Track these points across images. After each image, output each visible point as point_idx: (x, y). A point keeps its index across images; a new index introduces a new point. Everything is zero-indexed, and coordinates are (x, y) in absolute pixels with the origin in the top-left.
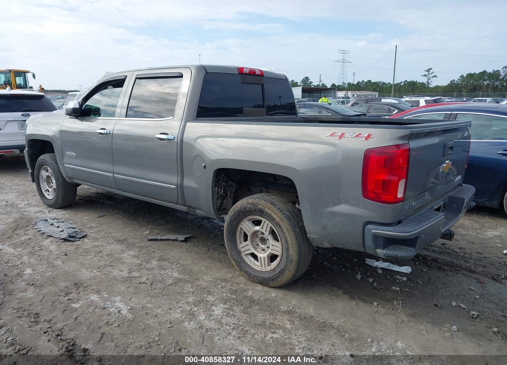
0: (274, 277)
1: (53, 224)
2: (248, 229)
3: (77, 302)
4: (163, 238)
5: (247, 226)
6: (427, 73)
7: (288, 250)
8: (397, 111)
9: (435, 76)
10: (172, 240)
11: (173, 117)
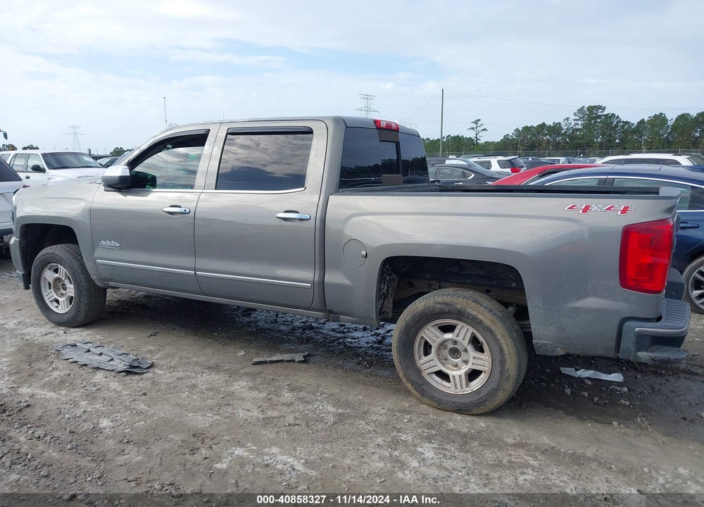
0: (480, 401)
1: (89, 351)
2: (434, 339)
3: (219, 460)
4: (274, 359)
5: (431, 333)
6: (474, 126)
7: (503, 363)
8: (473, 175)
9: (485, 130)
10: (287, 361)
11: (303, 189)
